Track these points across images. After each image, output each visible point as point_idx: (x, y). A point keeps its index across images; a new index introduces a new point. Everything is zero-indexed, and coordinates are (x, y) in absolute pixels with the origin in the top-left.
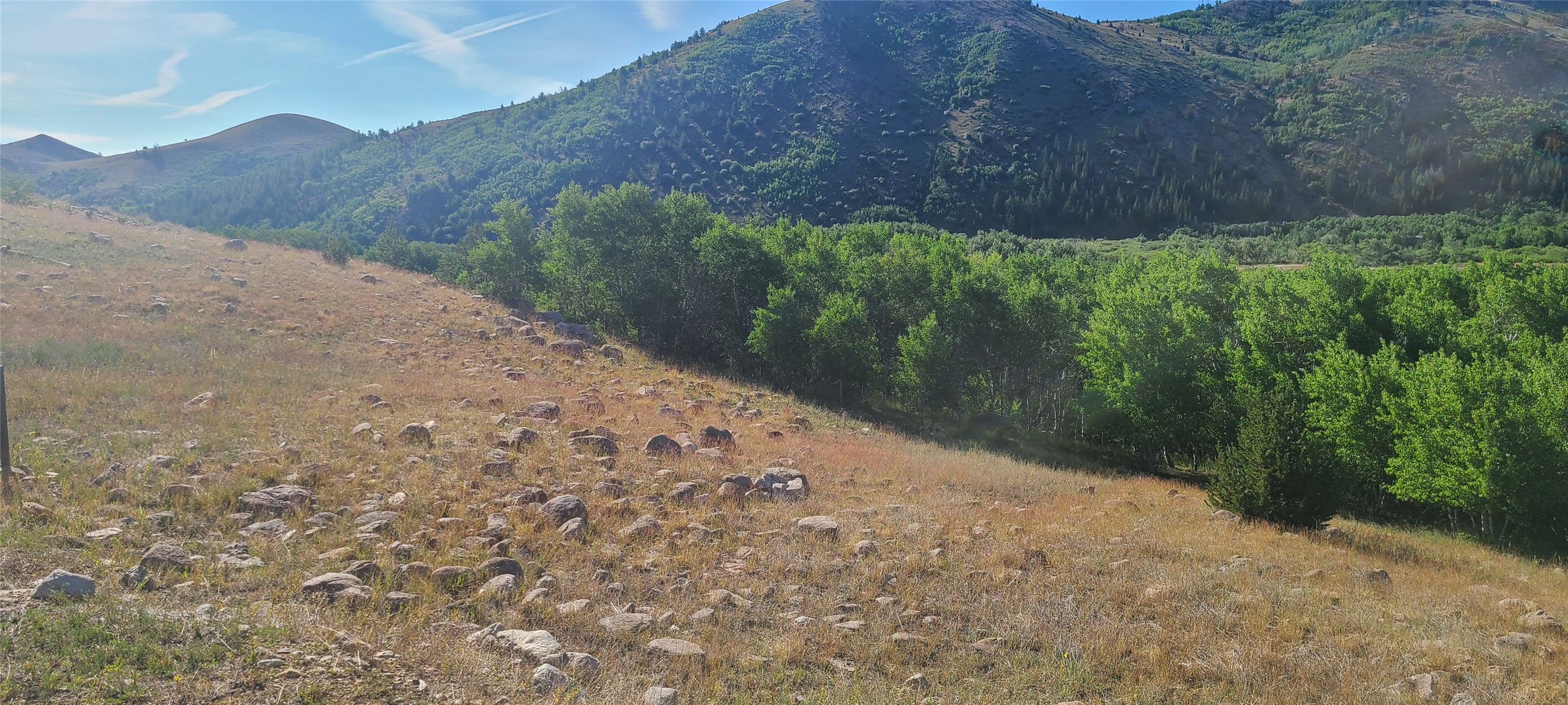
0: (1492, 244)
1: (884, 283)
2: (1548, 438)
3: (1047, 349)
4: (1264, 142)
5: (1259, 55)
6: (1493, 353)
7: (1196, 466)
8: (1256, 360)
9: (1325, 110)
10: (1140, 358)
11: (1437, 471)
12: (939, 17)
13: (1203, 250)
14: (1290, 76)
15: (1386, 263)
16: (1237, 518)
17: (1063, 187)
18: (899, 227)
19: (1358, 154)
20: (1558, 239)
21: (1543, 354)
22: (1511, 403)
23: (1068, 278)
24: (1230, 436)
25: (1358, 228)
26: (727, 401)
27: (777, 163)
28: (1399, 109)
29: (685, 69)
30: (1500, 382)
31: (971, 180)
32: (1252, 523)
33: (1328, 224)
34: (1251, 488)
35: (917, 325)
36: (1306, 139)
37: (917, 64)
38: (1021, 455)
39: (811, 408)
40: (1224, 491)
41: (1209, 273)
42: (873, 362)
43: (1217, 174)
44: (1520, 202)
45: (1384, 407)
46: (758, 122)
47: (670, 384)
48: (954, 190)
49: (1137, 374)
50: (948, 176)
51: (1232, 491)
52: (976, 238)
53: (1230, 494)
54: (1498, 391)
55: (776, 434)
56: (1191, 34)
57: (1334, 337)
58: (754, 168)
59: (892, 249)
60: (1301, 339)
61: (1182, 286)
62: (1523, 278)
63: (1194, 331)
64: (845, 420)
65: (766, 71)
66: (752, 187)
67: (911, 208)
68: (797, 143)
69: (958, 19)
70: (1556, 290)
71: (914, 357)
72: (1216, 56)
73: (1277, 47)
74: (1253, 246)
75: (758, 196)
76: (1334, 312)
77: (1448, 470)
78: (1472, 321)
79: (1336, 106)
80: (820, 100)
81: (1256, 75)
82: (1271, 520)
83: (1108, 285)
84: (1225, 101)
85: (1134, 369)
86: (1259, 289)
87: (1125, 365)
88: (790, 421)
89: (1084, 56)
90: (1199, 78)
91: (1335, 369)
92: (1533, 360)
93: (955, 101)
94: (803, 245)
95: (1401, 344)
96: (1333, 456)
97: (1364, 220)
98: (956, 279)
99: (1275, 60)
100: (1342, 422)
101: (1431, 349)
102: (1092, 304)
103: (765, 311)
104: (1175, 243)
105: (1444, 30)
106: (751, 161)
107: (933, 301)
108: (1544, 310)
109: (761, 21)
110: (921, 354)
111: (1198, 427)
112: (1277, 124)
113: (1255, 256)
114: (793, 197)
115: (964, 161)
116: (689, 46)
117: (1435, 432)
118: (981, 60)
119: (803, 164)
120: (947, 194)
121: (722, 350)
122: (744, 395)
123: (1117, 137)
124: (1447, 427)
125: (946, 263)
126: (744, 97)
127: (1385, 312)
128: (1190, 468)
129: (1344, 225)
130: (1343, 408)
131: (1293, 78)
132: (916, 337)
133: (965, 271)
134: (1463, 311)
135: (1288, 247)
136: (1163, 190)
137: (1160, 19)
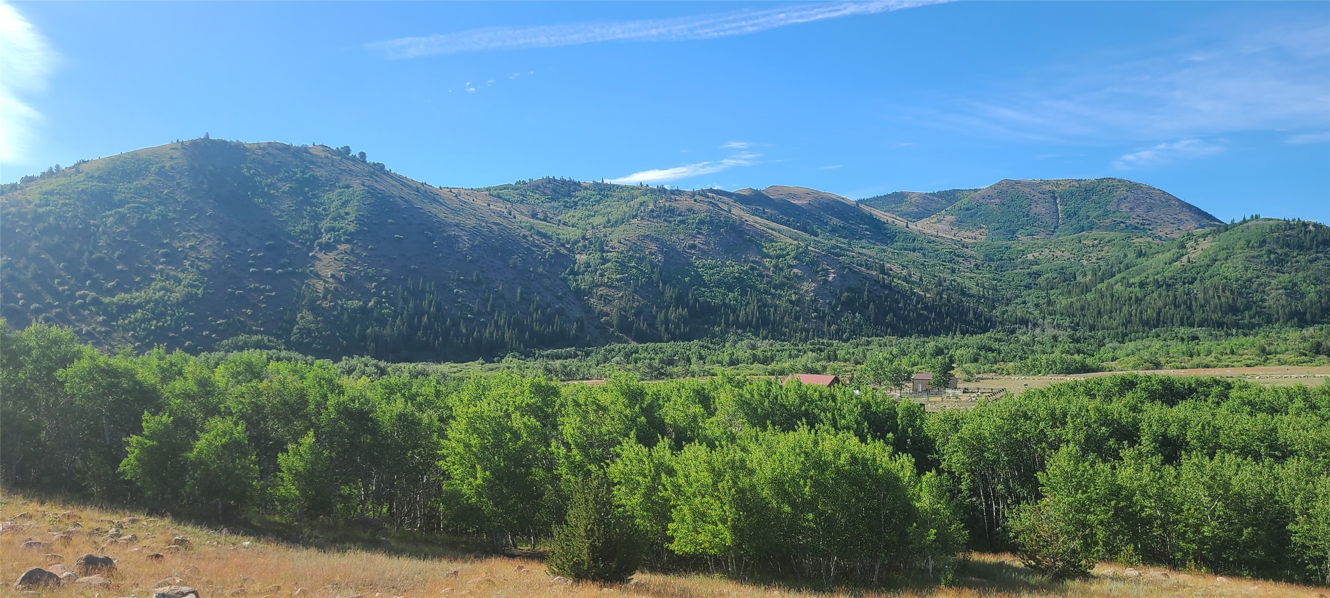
0: (720, 363)
1: (264, 407)
2: (764, 499)
3: (412, 457)
4: (569, 287)
5: (562, 222)
6: (728, 441)
7: (534, 545)
8: (575, 456)
9: (609, 265)
10: (489, 460)
11: (699, 529)
12: (303, 172)
13: (529, 370)
14: (584, 238)
15: (656, 378)
16: (570, 582)
17: (416, 320)
18: (268, 354)
19: (633, 298)
20: (760, 359)
21: (757, 440)
22: (741, 476)
23: (428, 396)
24: (560, 517)
25: (636, 352)
26: (97, 530)
27: (139, 296)
28: (657, 266)
29: (37, 202)
30: (733, 461)
31: (335, 313)
32: (581, 584)
33: (616, 349)
34: (579, 556)
35: (297, 442)
36: (598, 286)
37: (284, 211)
38: (394, 551)
39: (189, 528)
40: (559, 562)
41: (538, 389)
42: (253, 479)
43: (536, 311)
44: (735, 333)
45: (664, 485)
46: (120, 257)
47: (31, 517)
48: (319, 321)
49: (488, 473)
50: (314, 308)
51: (565, 561)
52: (341, 363)
53: (563, 563)
54: (732, 468)
55: (157, 556)
56: (512, 203)
57: (627, 435)
58: (115, 300)
59: (271, 376)
60: (605, 438)
61: (518, 400)
62: (741, 388)
63: (529, 435)
64: (226, 536)
65: (129, 209)
66: (112, 317)
67: (278, 337)
68: (162, 276)
69: (321, 176)
70: (761, 396)
71: (294, 472)
72: (531, 220)
73: (574, 216)
74: (565, 367)
75: (119, 326)
76: (626, 416)
77: (706, 528)
78: (713, 419)
79: (616, 262)
80: (188, 238)
81: (561, 237)
82: (594, 580)
83: (462, 401)
84: (540, 255)
85: (485, 469)
86: (575, 401)
87: (478, 467)
88: (168, 543)
89: (430, 214)
90: (519, 236)
91: (630, 460)
92: (751, 445)
93: (319, 245)
94: (180, 373)
95: (671, 438)
96: (633, 525)
97: (640, 346)
98: (332, 400)
99: (573, 226)
100: (637, 499)
101: (690, 440)
102: (448, 418)
103: (140, 438)
104: (507, 365)
105: (681, 212)
106: (111, 292)
107: (310, 420)
108: (756, 409)
109: (125, 162)
110: (301, 469)
111: (534, 514)
112: (578, 274)
113: (567, 374)
114: (157, 327)
115: (329, 297)
116: (42, 181)
117: (697, 500)
118: (342, 212)
119: (169, 297)
120: (313, 325)
121: (83, 480)
122: (116, 521)
123: (459, 279)
124: (703, 497)
125: (321, 386)
126: (104, 233)
127: (660, 415)
128: (529, 547)
129: (627, 350)
130: (636, 488)
131: (587, 239)
132: (295, 454)
133: (339, 394)
134: (707, 412)
135: (590, 367)
136: (496, 322)
137: (488, 189)
